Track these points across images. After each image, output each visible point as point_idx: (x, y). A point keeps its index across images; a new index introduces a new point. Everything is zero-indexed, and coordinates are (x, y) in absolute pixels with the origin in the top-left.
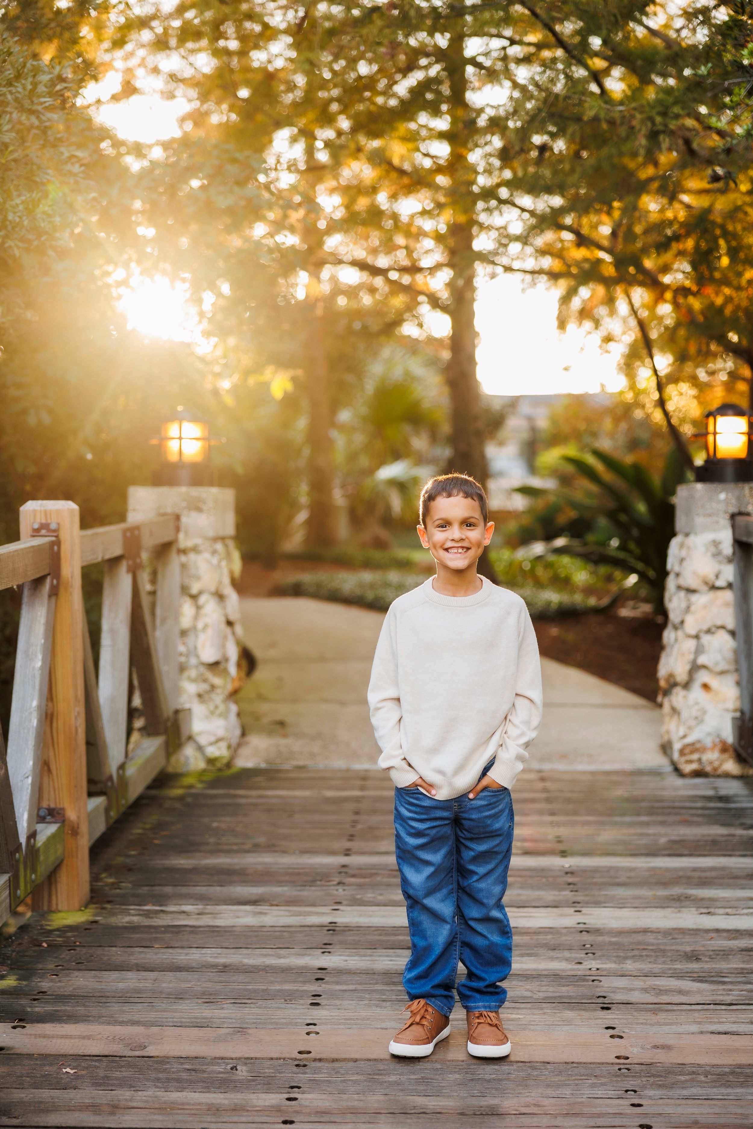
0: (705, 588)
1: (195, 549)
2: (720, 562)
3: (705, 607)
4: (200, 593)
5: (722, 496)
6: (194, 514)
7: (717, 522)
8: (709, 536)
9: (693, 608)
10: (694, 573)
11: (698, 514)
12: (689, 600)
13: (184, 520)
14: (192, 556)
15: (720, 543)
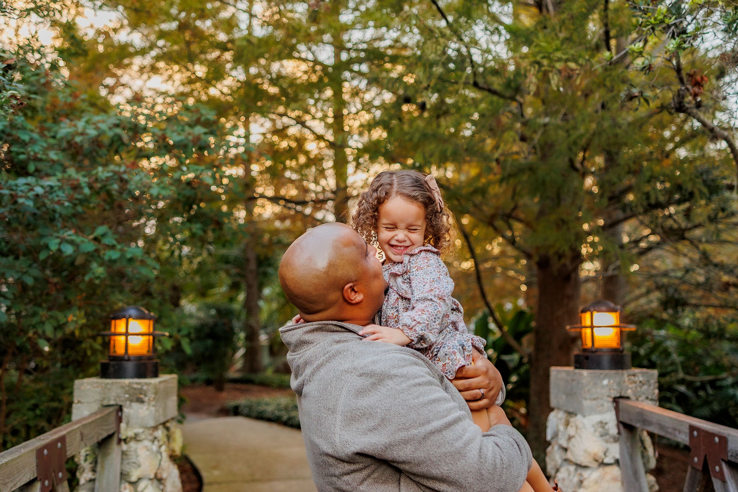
0: (595, 465)
1: (136, 438)
2: (607, 442)
3: (596, 482)
4: (140, 479)
5: (605, 382)
6: (135, 405)
7: (602, 405)
8: (596, 418)
9: (585, 483)
10: (585, 451)
11: (586, 399)
12: (581, 475)
13: (125, 410)
14: (133, 444)
15: (606, 424)
